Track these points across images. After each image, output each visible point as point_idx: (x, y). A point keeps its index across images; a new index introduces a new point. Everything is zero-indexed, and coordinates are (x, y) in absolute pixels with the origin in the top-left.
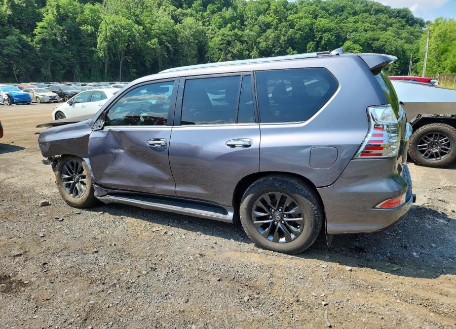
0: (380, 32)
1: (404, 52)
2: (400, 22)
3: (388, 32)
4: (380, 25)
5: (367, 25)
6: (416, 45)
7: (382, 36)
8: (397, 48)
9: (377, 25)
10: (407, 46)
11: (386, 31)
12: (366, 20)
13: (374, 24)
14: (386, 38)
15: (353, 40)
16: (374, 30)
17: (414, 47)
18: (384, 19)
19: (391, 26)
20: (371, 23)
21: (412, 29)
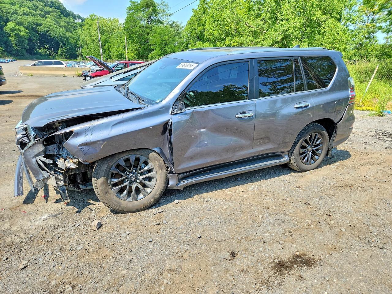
0: (40, 18)
1: (67, 39)
2: (56, 12)
3: (48, 20)
4: (39, 12)
5: (26, 9)
6: (75, 34)
7: (44, 22)
8: (60, 35)
9: (36, 11)
10: (68, 34)
11: (46, 18)
12: (23, 4)
13: (33, 10)
14: (49, 25)
15: (16, 21)
16: (33, 15)
17: (75, 35)
18: (41, 7)
19: (49, 15)
20: (29, 8)
21: (68, 20)
